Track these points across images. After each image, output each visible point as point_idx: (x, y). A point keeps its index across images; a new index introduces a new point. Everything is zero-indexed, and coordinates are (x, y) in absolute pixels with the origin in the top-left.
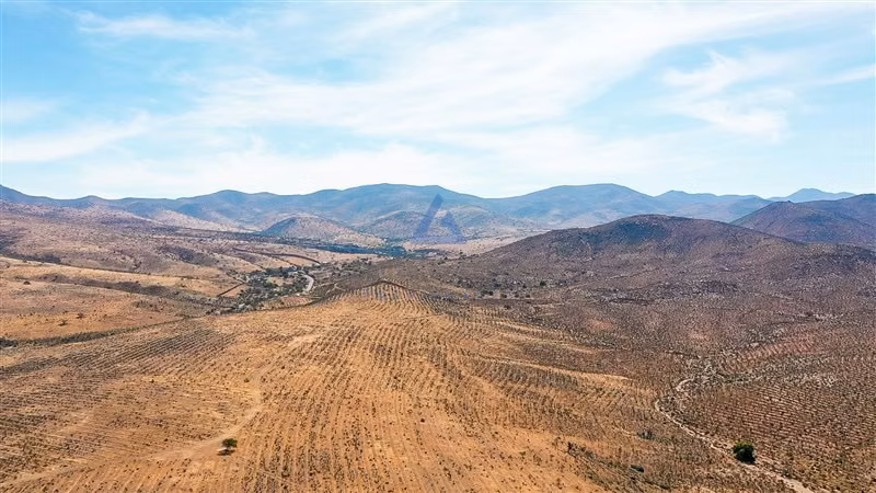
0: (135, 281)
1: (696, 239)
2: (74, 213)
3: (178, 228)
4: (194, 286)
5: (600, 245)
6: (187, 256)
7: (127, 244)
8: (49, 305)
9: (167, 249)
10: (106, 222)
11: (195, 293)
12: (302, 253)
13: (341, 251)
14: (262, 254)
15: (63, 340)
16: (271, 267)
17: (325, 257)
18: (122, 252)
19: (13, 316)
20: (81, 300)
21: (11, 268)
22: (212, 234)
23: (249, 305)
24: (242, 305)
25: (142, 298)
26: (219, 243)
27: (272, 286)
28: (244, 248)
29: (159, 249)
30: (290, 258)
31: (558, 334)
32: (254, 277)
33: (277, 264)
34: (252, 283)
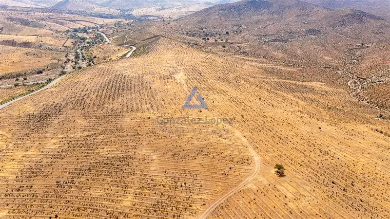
1: (285, 8)
4: (48, 41)
5: (241, 12)
6: (26, 23)
9: (11, 19)
11: (50, 45)
12: (86, 19)
13: (106, 18)
14: (66, 20)
16: (75, 27)
17: (100, 21)
22: (30, 9)
23: (83, 51)
24: (78, 51)
25: (25, 50)
26: (39, 14)
27: (84, 39)
28: (54, 17)
29: (8, 19)
30: (81, 22)
31: (265, 60)
32: (69, 34)
33: (77, 26)
34: (72, 37)
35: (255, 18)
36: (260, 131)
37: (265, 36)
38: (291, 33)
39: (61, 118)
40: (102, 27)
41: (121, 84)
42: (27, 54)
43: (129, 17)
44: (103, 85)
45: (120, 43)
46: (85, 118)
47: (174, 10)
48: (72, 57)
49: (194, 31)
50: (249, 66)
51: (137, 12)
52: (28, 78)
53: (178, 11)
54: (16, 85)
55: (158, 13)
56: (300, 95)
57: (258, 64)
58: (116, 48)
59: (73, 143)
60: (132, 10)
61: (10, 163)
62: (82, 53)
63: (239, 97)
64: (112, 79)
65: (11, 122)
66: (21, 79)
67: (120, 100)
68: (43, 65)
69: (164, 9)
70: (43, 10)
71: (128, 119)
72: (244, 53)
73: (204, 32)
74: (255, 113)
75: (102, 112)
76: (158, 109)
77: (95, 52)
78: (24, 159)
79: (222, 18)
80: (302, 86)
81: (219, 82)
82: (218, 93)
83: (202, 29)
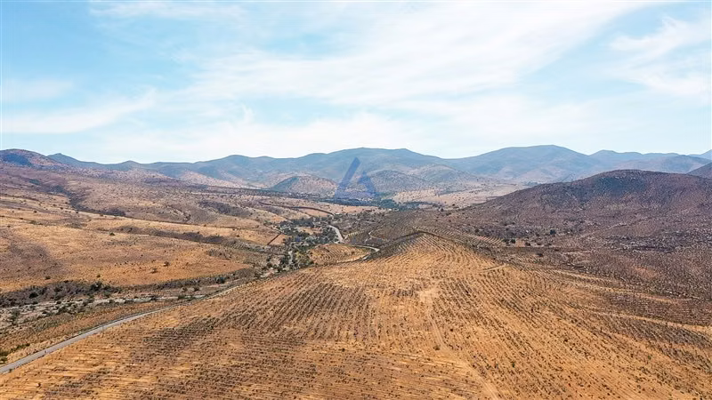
0: (197, 231)
2: (121, 174)
3: (206, 186)
4: (246, 236)
5: (585, 198)
6: (224, 209)
7: (174, 200)
8: (139, 255)
9: (206, 204)
10: (150, 182)
11: (249, 242)
12: (315, 206)
13: (347, 204)
14: (285, 207)
15: (159, 287)
16: (295, 217)
17: (336, 209)
18: (172, 206)
19: (112, 266)
20: (162, 250)
21: (93, 221)
22: (236, 191)
23: (297, 253)
24: (290, 253)
25: (211, 247)
26: (245, 198)
27: (305, 235)
28: (268, 202)
29: (201, 203)
30: (307, 210)
31: (616, 282)
32: (285, 227)
33: (299, 215)
34: (287, 232)
35: (613, 207)
36: (536, 392)
37: (628, 239)
38: (681, 235)
39: (209, 338)
40: (337, 218)
41: (322, 299)
42: (210, 253)
43: (388, 204)
44: (294, 297)
45: (357, 242)
46: (243, 340)
47: (465, 195)
48: (276, 262)
49: (491, 227)
50: (578, 288)
51: (400, 197)
52: (201, 289)
53: (473, 195)
54: (180, 298)
55: (435, 199)
56: (667, 345)
57: (596, 287)
58: (349, 251)
59: (209, 373)
60: (394, 193)
61: (110, 391)
62: (295, 256)
63: (524, 333)
64: (313, 290)
65: (137, 337)
66: (191, 289)
67: (309, 321)
68: (229, 270)
69: (448, 192)
70: (255, 192)
71: (308, 349)
72: (576, 267)
73: (507, 229)
74: (541, 362)
75: (273, 335)
76: (364, 339)
77: (314, 256)
78: (130, 387)
79: (548, 207)
80: (678, 331)
81: (497, 309)
82: (485, 324)
83: (506, 225)
